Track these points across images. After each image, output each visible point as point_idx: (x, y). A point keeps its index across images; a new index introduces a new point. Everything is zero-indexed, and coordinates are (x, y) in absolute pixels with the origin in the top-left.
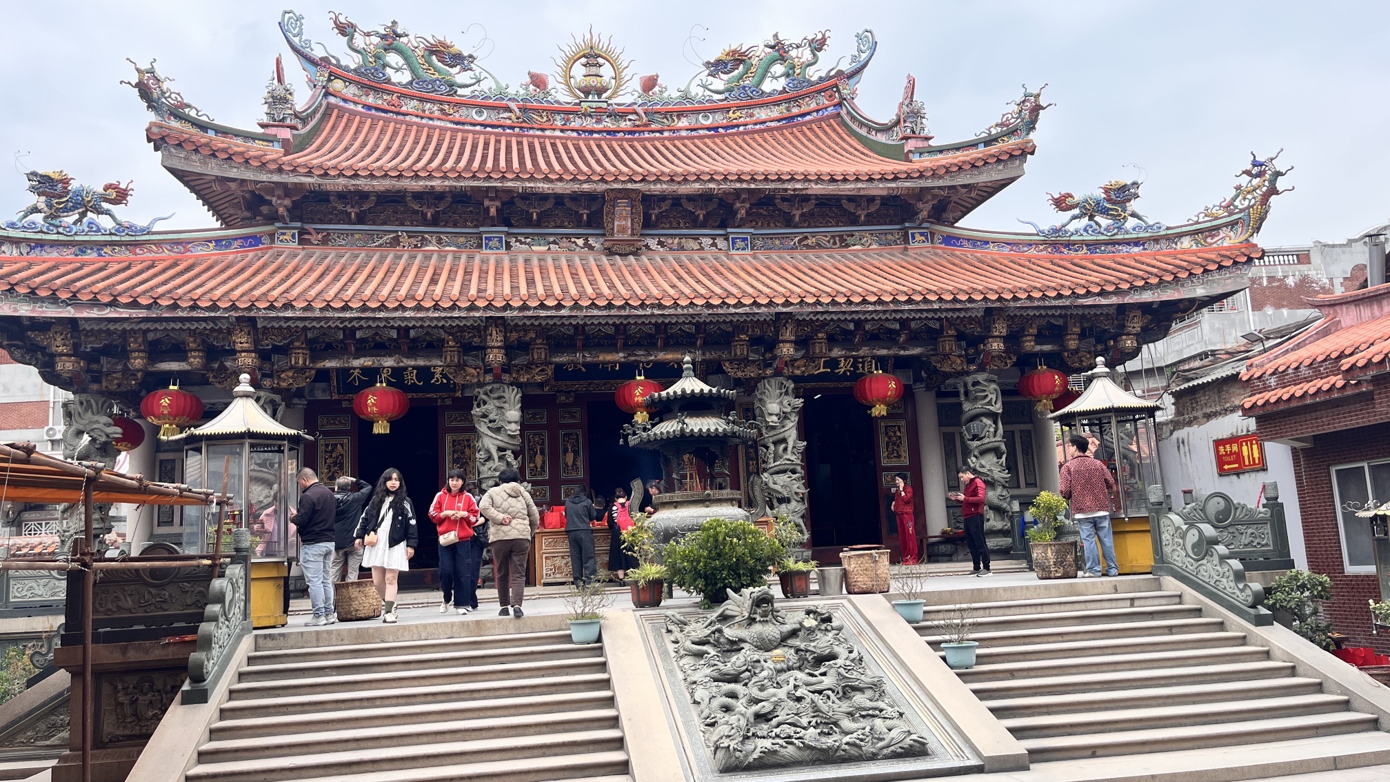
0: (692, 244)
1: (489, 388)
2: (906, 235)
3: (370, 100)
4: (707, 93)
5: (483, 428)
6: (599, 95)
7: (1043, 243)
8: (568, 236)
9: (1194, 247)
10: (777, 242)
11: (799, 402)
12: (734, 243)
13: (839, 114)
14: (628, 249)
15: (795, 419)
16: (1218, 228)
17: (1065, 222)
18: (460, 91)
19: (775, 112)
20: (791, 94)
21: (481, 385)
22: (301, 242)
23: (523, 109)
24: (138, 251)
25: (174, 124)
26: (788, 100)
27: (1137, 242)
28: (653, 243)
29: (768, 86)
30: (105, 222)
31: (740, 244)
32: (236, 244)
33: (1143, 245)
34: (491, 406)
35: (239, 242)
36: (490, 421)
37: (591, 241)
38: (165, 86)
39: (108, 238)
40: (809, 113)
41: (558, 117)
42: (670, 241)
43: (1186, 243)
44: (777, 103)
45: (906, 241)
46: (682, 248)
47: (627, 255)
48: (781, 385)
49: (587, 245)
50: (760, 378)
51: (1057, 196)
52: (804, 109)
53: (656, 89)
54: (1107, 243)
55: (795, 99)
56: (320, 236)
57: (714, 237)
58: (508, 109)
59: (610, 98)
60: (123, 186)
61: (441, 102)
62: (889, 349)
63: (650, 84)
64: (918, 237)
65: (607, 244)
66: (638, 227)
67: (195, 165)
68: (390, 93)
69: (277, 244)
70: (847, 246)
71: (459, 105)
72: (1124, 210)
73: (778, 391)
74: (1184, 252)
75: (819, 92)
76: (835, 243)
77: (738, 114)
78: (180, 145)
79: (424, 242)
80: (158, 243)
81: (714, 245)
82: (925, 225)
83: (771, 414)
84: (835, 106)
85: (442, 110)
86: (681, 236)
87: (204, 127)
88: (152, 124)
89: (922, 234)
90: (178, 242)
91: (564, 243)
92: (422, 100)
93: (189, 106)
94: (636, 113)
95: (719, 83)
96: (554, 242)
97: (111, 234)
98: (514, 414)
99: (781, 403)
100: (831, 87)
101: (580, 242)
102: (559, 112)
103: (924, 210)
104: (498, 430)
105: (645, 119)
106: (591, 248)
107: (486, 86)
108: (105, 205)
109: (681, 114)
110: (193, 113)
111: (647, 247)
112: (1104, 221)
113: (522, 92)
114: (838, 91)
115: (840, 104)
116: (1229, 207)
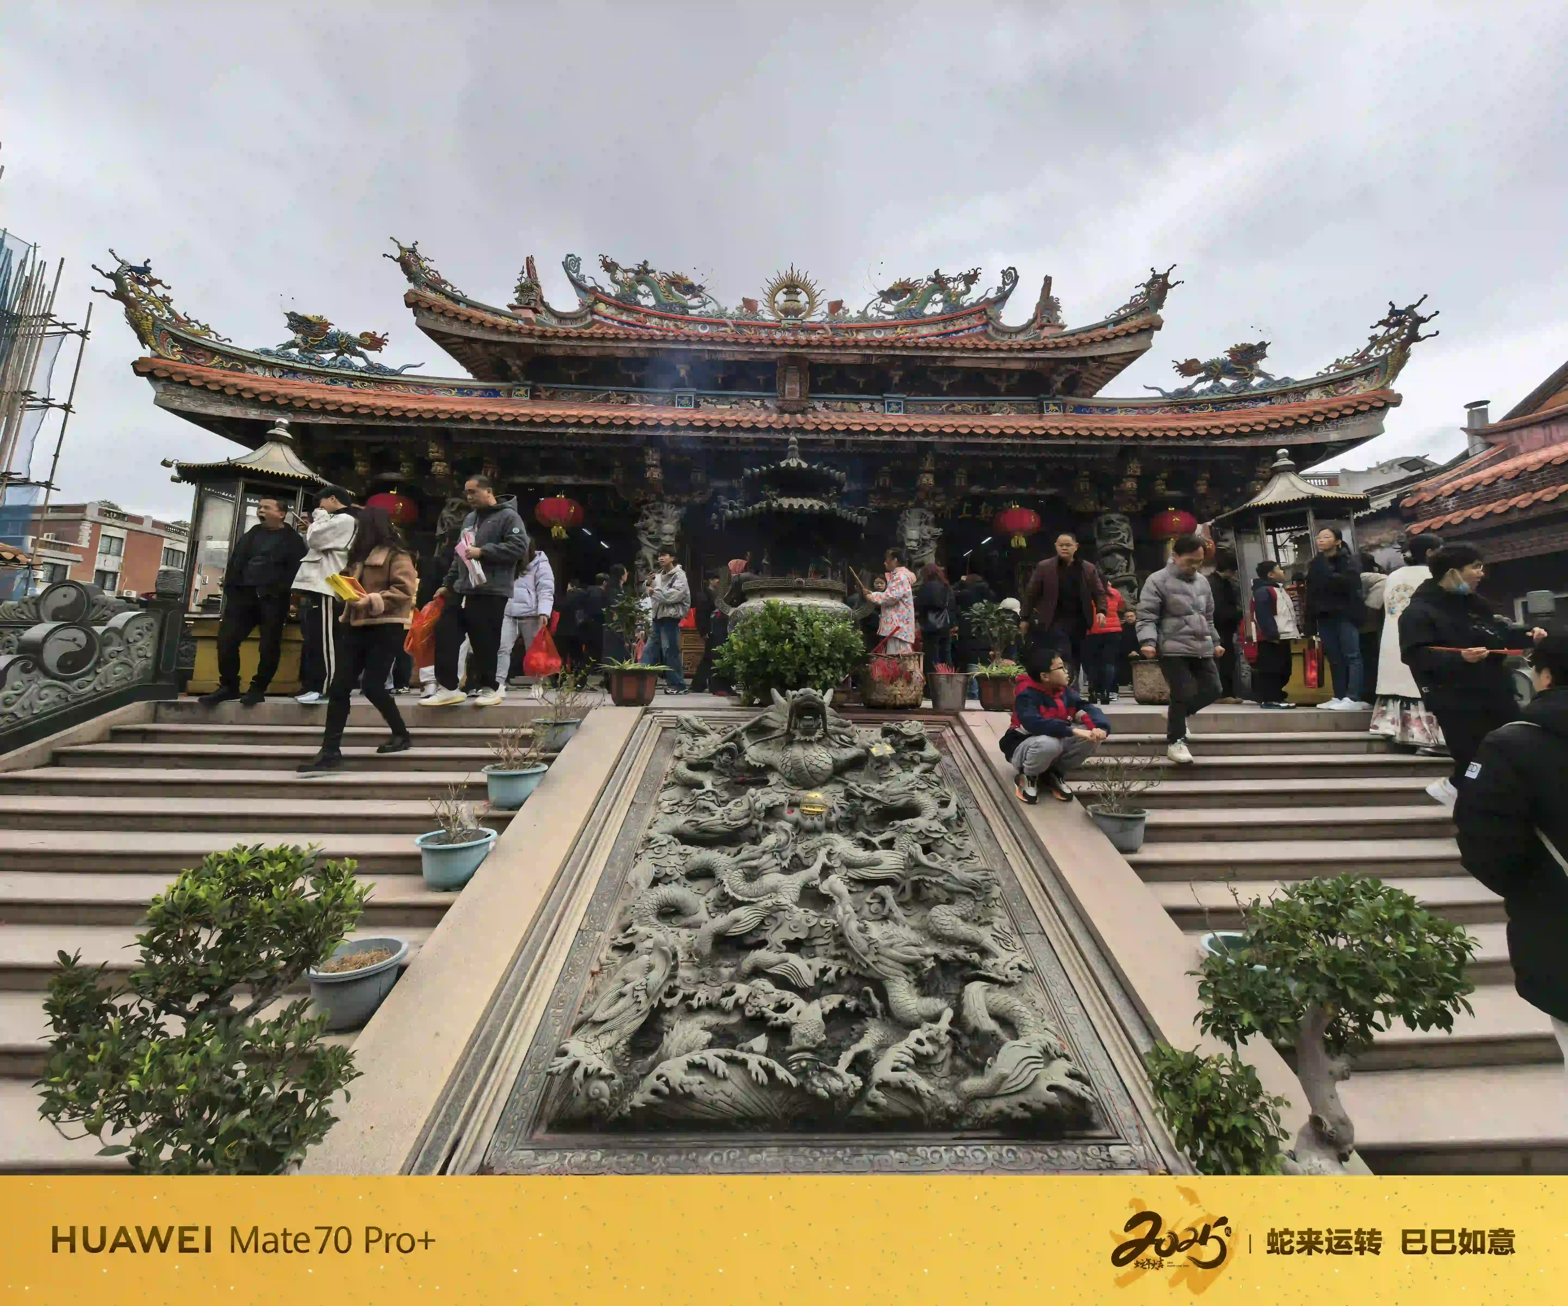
0: (853, 407)
1: (651, 505)
2: (1041, 406)
3: (624, 318)
4: (880, 314)
5: (643, 539)
6: (796, 316)
7: (1171, 405)
8: (747, 398)
9: (1324, 398)
10: (927, 408)
11: (938, 531)
12: (889, 406)
13: (986, 331)
14: (795, 408)
15: (933, 545)
16: (1351, 378)
17: (1191, 384)
18: (691, 312)
19: (935, 329)
20: (946, 316)
21: (645, 502)
22: (533, 397)
23: (737, 325)
24: (386, 388)
25: (430, 294)
26: (944, 321)
27: (1264, 398)
28: (819, 406)
29: (929, 310)
30: (359, 362)
31: (894, 407)
32: (476, 393)
33: (1270, 399)
34: (651, 521)
35: (479, 393)
36: (651, 533)
37: (767, 403)
38: (425, 264)
39: (358, 374)
40: (962, 331)
41: (762, 331)
42: (834, 404)
43: (1315, 395)
44: (935, 323)
45: (1042, 411)
46: (844, 410)
47: (795, 413)
48: (922, 516)
49: (763, 405)
50: (901, 509)
51: (1182, 362)
52: (956, 328)
53: (841, 311)
54: (1232, 401)
55: (951, 319)
56: (548, 394)
57: (872, 402)
58: (725, 325)
59: (804, 317)
60: (379, 336)
61: (674, 319)
62: (1026, 488)
63: (836, 306)
64: (1052, 407)
65: (780, 403)
66: (805, 391)
67: (443, 326)
68: (638, 312)
69: (514, 397)
70: (989, 413)
71: (689, 322)
72: (1251, 368)
73: (918, 520)
74: (1315, 403)
75: (970, 314)
76: (978, 411)
77: (904, 330)
78: (429, 309)
79: (629, 399)
80: (405, 384)
81: (872, 408)
82: (1058, 396)
83: (910, 540)
84: (983, 325)
85: (676, 325)
86: (843, 400)
87: (457, 300)
88: (410, 291)
89: (1055, 405)
90: (423, 386)
91: (744, 404)
92: (662, 318)
93: (445, 282)
94: (823, 328)
95: (889, 308)
96: (736, 403)
97: (361, 371)
98: (669, 527)
99: (921, 531)
100: (980, 311)
101: (758, 403)
102: (764, 327)
103: (1058, 382)
104: (656, 541)
105: (831, 333)
106: (766, 408)
107: (710, 308)
108: (359, 349)
109: (858, 330)
110: (449, 289)
111: (814, 408)
112: (1227, 382)
113: (737, 312)
114: (986, 313)
115: (986, 324)
116: (1361, 358)
